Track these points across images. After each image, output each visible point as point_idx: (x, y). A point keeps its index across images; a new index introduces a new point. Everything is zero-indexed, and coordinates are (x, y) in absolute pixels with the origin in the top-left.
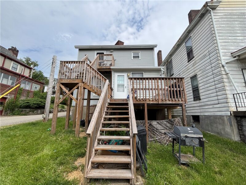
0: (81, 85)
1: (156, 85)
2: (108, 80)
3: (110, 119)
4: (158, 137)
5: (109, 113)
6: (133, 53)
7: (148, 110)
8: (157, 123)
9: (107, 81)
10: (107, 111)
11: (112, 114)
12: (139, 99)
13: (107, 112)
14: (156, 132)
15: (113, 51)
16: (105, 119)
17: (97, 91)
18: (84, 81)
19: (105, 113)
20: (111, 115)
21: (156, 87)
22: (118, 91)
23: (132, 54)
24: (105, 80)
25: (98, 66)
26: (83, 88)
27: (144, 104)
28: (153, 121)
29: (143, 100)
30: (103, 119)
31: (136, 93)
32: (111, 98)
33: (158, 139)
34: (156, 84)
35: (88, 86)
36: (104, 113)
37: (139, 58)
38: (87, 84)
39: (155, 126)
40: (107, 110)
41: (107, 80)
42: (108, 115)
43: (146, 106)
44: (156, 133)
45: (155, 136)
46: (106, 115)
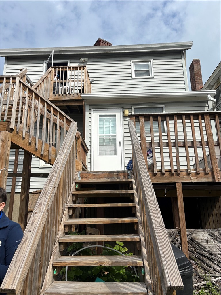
0: (6, 138)
1: (205, 133)
2: (76, 123)
3: (81, 229)
4: (216, 277)
5: (78, 213)
6: (134, 64)
7: (185, 200)
8: (210, 237)
9: (74, 124)
10: (74, 206)
11: (85, 213)
12: (161, 171)
13: (74, 209)
14: (208, 262)
15: (86, 59)
16: (69, 229)
17: (46, 153)
18: (12, 125)
19: (69, 212)
20: (85, 217)
21: (205, 137)
22: (100, 154)
23: (132, 65)
24: (69, 122)
25: (52, 93)
26: (9, 144)
27: (174, 184)
28: (199, 230)
29: (172, 174)
30: (62, 227)
31: (151, 155)
32: (83, 169)
33: (217, 282)
34: (204, 129)
35: (24, 138)
36: (66, 211)
37: (149, 75)
38: (20, 134)
39: (205, 244)
40: (74, 202)
41: (71, 124)
42: (76, 218)
43: (179, 188)
44: (208, 265)
45: (208, 274)
46: (71, 217)
